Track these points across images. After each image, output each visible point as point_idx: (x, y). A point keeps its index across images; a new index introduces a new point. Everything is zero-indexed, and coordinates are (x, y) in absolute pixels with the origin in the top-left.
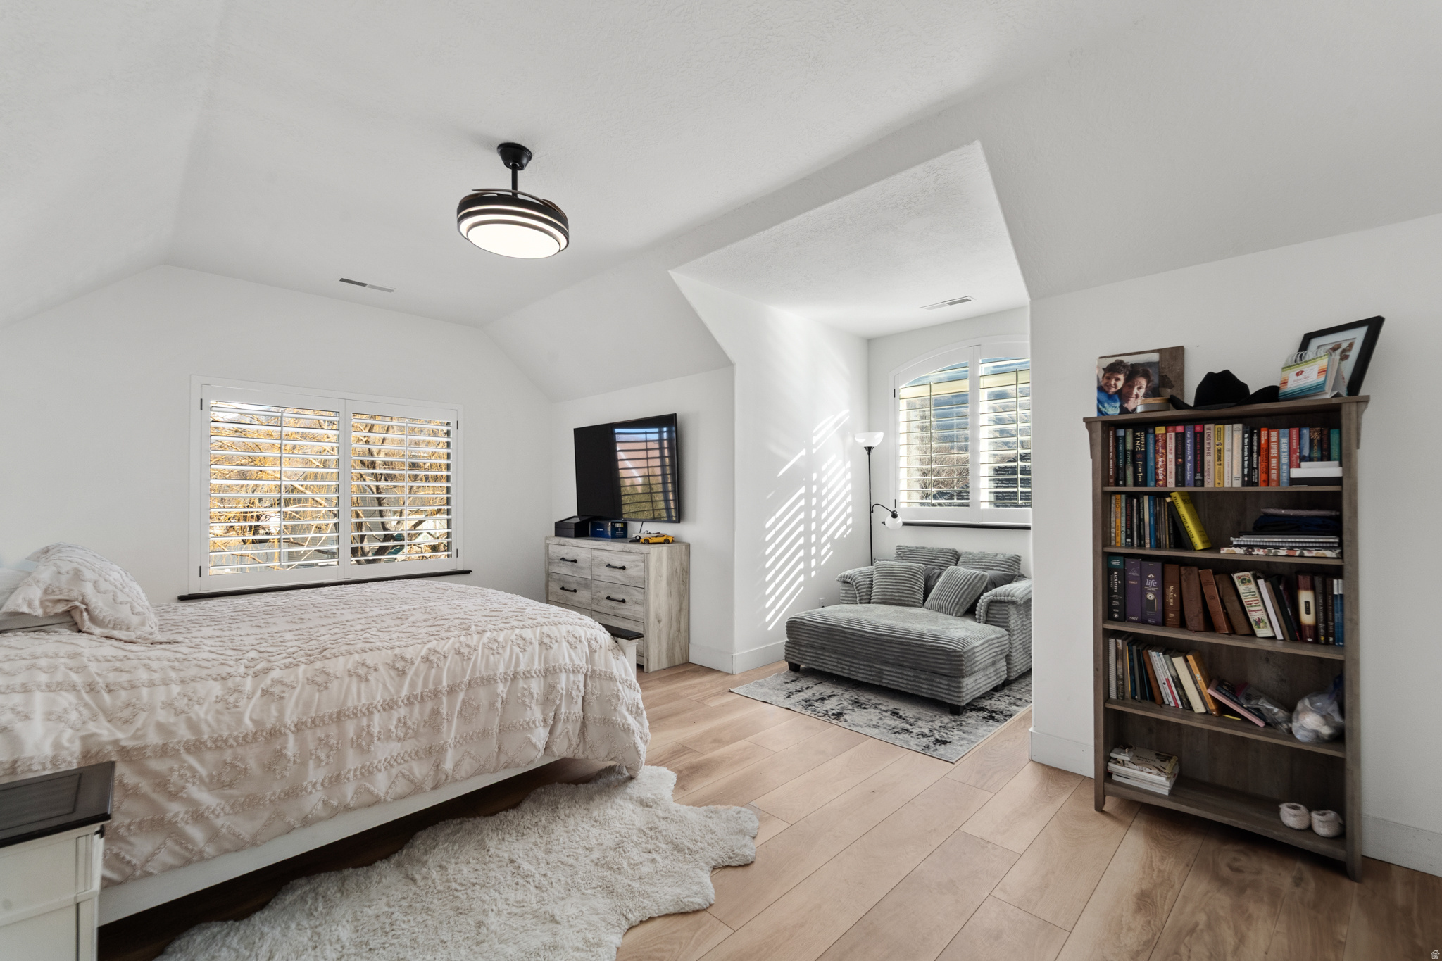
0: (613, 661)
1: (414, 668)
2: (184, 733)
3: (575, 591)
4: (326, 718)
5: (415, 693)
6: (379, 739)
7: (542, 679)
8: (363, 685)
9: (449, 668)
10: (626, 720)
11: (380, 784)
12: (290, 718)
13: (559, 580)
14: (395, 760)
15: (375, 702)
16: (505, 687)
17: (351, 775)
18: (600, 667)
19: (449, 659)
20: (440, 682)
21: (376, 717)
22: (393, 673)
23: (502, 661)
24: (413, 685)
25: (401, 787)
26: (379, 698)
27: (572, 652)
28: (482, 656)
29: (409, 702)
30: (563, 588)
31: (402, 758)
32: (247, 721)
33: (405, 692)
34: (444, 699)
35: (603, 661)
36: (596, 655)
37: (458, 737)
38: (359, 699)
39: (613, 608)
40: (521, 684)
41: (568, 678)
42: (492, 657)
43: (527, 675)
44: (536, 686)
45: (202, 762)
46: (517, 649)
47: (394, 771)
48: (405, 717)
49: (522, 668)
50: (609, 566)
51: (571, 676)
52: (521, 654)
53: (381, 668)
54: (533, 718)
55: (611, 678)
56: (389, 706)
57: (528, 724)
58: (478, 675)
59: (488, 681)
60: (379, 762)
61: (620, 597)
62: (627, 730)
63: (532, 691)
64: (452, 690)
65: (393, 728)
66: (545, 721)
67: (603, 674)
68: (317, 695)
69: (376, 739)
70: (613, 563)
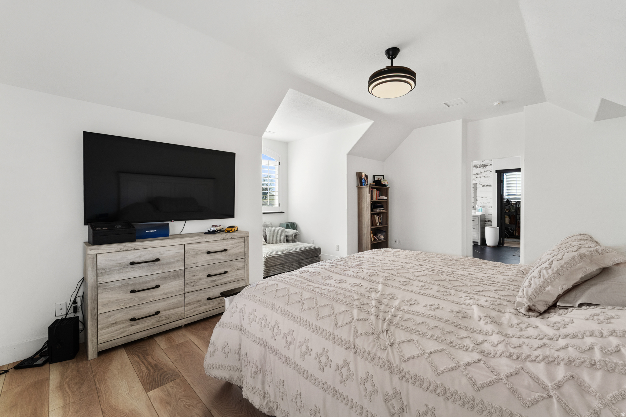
3: (158, 286)
13: (125, 286)
30: (133, 291)
39: (215, 281)
50: (209, 253)
61: (223, 271)
70: (211, 250)
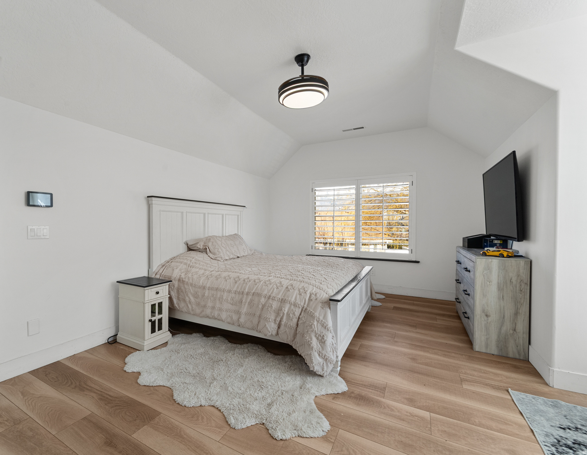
0: (319, 308)
1: (240, 281)
2: (191, 281)
4: (214, 288)
5: (237, 290)
6: (225, 301)
7: (280, 302)
8: (225, 282)
9: (249, 285)
10: (311, 340)
11: (224, 316)
12: (208, 285)
14: (229, 310)
15: (226, 288)
16: (265, 300)
17: (217, 308)
18: (310, 309)
19: (251, 282)
20: (245, 289)
21: (225, 293)
22: (234, 281)
23: (267, 290)
24: (238, 287)
25: (229, 320)
26: (228, 288)
27: (298, 296)
28: (262, 285)
29: (235, 292)
31: (231, 310)
32: (201, 282)
33: (235, 289)
34: (245, 296)
35: (313, 306)
36: (311, 303)
37: (247, 311)
38: (223, 286)
40: (270, 301)
41: (290, 307)
42: (264, 286)
43: (274, 298)
44: (275, 305)
45: (192, 289)
46: (275, 286)
47: (228, 313)
48: (233, 297)
49: (274, 295)
51: (292, 307)
52: (275, 289)
53: (232, 279)
54: (270, 317)
55: (312, 316)
56: (229, 291)
57: (267, 318)
58: (257, 292)
59: (259, 295)
60: (224, 308)
62: (309, 345)
63: (273, 306)
64: (248, 294)
65: (229, 299)
66: (275, 320)
67: (309, 312)
68: (215, 281)
69: (224, 300)
